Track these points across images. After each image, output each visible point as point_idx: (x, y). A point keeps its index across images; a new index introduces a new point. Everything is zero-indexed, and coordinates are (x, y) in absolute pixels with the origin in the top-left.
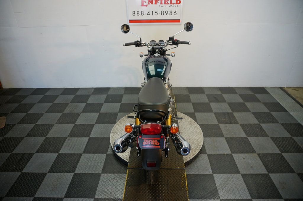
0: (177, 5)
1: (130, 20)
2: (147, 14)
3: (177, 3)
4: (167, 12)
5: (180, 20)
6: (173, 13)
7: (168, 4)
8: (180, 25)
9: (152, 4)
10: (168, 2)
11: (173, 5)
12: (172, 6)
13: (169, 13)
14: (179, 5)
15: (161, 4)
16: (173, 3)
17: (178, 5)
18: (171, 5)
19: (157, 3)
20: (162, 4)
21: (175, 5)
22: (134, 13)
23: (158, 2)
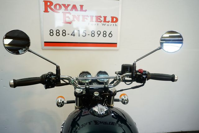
0: (112, 23)
1: (45, 42)
2: (72, 35)
3: (112, 21)
4: (99, 33)
5: (116, 43)
6: (107, 34)
7: (101, 22)
8: (117, 50)
9: (79, 20)
10: (100, 20)
11: (107, 23)
12: (106, 25)
13: (102, 34)
14: (116, 23)
15: (90, 21)
16: (107, 20)
17: (114, 24)
18: (105, 23)
19: (85, 20)
20: (93, 21)
21: (110, 23)
22: (51, 33)
23: (87, 19)
